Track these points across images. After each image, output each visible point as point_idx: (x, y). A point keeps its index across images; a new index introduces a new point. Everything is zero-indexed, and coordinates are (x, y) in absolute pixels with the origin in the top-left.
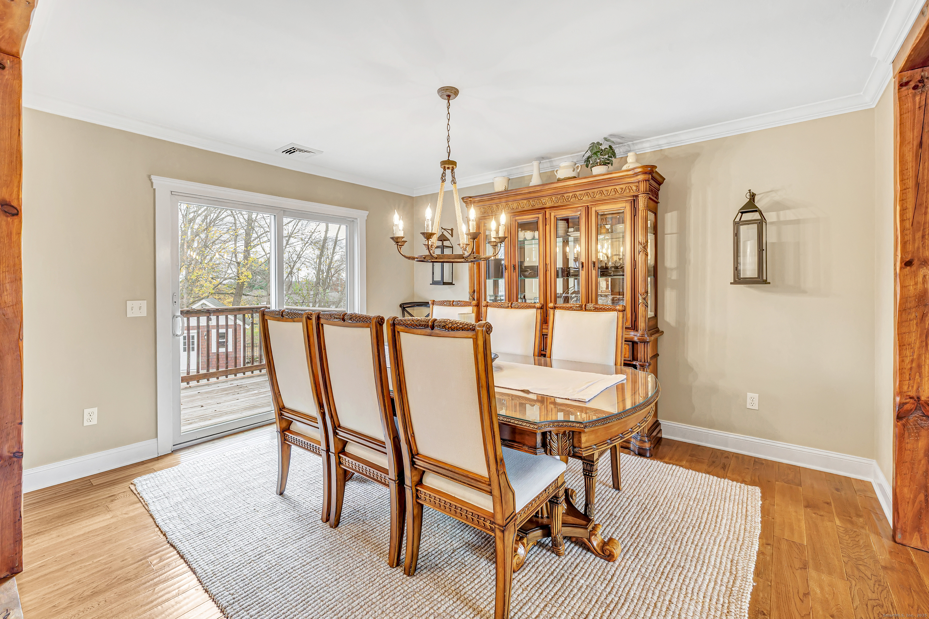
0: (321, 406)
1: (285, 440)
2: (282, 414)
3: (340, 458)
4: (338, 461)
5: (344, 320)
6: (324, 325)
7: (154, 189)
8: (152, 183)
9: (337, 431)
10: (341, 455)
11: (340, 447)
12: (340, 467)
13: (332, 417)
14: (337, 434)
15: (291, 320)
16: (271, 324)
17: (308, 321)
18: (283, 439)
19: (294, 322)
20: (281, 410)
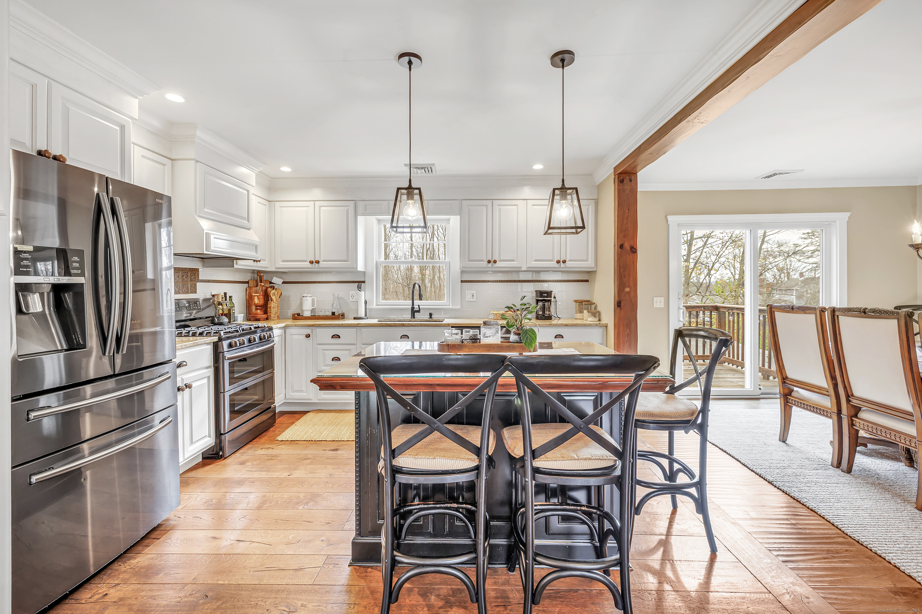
0: (833, 378)
1: (788, 402)
2: (785, 382)
3: (852, 421)
4: (850, 423)
5: (865, 313)
6: (840, 317)
7: (669, 225)
8: (667, 221)
9: (850, 399)
10: (854, 419)
11: (853, 412)
12: (853, 428)
13: (845, 387)
14: (850, 401)
15: (802, 312)
16: (778, 315)
17: (822, 313)
18: (786, 401)
19: (806, 313)
20: (784, 379)
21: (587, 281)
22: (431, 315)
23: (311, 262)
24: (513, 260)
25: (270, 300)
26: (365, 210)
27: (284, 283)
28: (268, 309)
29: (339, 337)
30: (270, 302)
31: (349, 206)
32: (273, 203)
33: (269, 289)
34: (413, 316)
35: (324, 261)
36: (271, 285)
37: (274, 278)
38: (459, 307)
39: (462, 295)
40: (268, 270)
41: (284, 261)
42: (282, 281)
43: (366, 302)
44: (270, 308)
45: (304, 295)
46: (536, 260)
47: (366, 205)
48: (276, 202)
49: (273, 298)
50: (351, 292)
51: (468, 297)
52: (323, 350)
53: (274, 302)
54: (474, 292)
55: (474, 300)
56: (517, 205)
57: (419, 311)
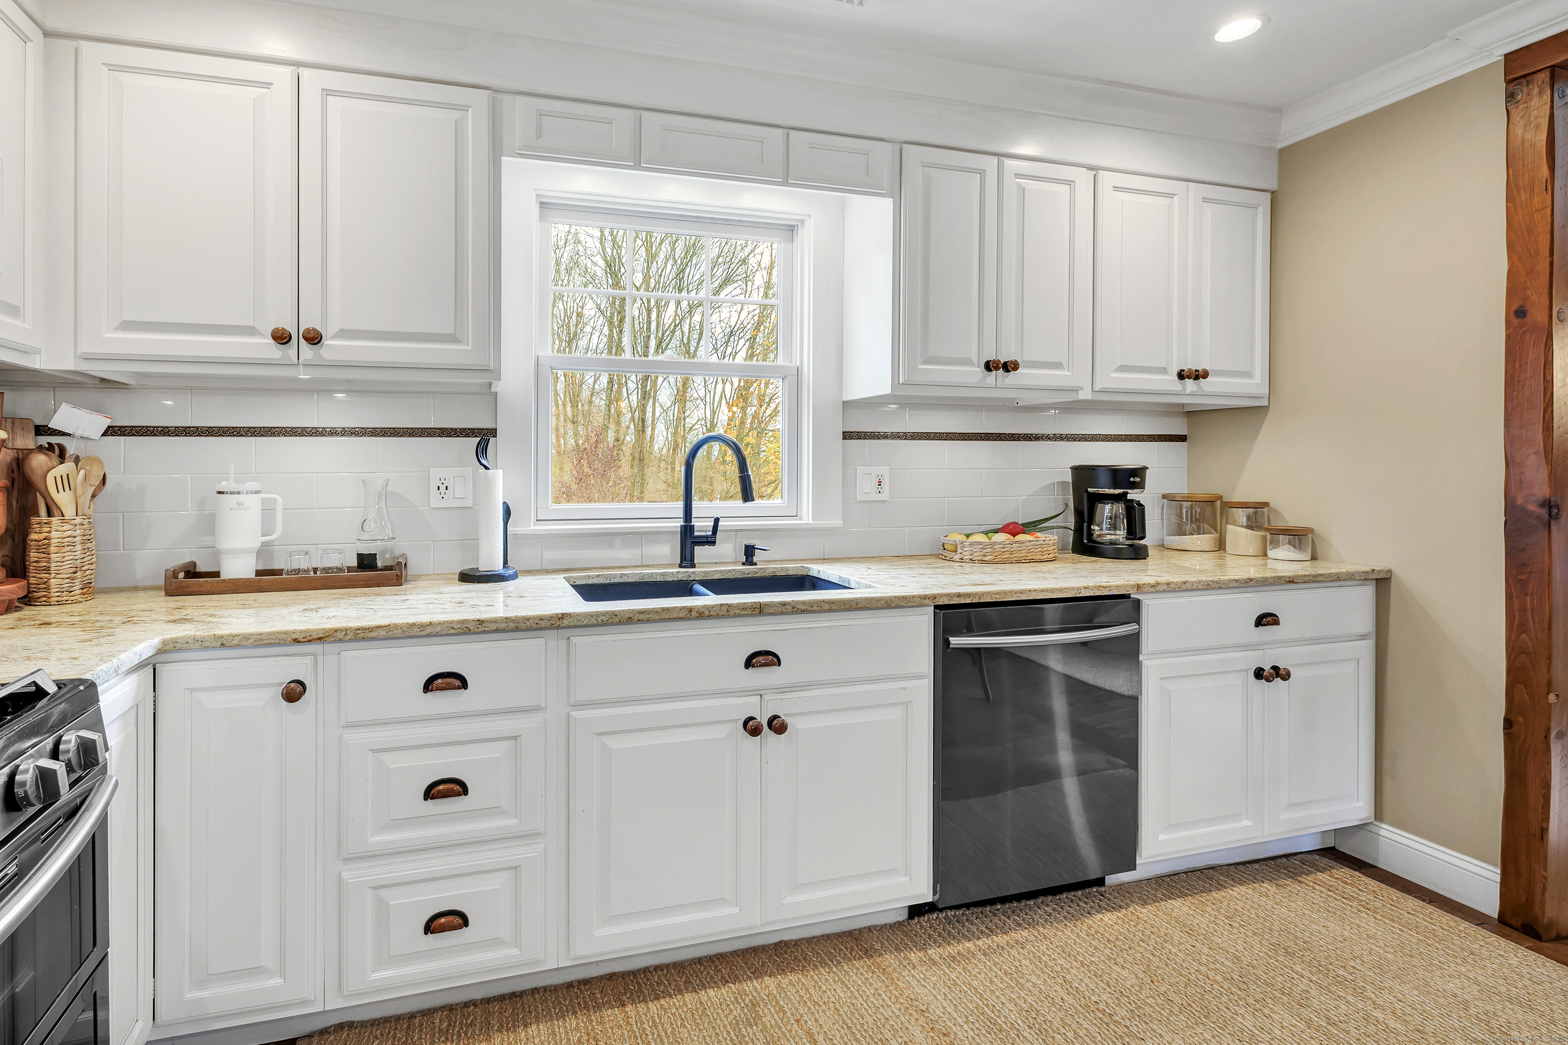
21: (1182, 438)
22: (750, 551)
23: (282, 338)
24: (1057, 365)
25: (43, 511)
26: (539, 136)
27: (111, 431)
28: (33, 555)
29: (463, 683)
30: (43, 517)
31: (465, 108)
32: (71, 44)
33: (39, 461)
34: (687, 559)
35: (344, 334)
36: (44, 440)
37: (65, 409)
38: (839, 522)
39: (848, 481)
40: (38, 363)
41: (127, 326)
42: (105, 423)
43: (507, 512)
44: (44, 548)
45: (224, 486)
46: (1122, 369)
47: (541, 114)
48: (84, 44)
49: (63, 499)
50: (436, 474)
51: (865, 489)
52: (375, 751)
53: (64, 522)
54: (884, 471)
55: (885, 496)
56: (1069, 182)
57: (710, 541)
